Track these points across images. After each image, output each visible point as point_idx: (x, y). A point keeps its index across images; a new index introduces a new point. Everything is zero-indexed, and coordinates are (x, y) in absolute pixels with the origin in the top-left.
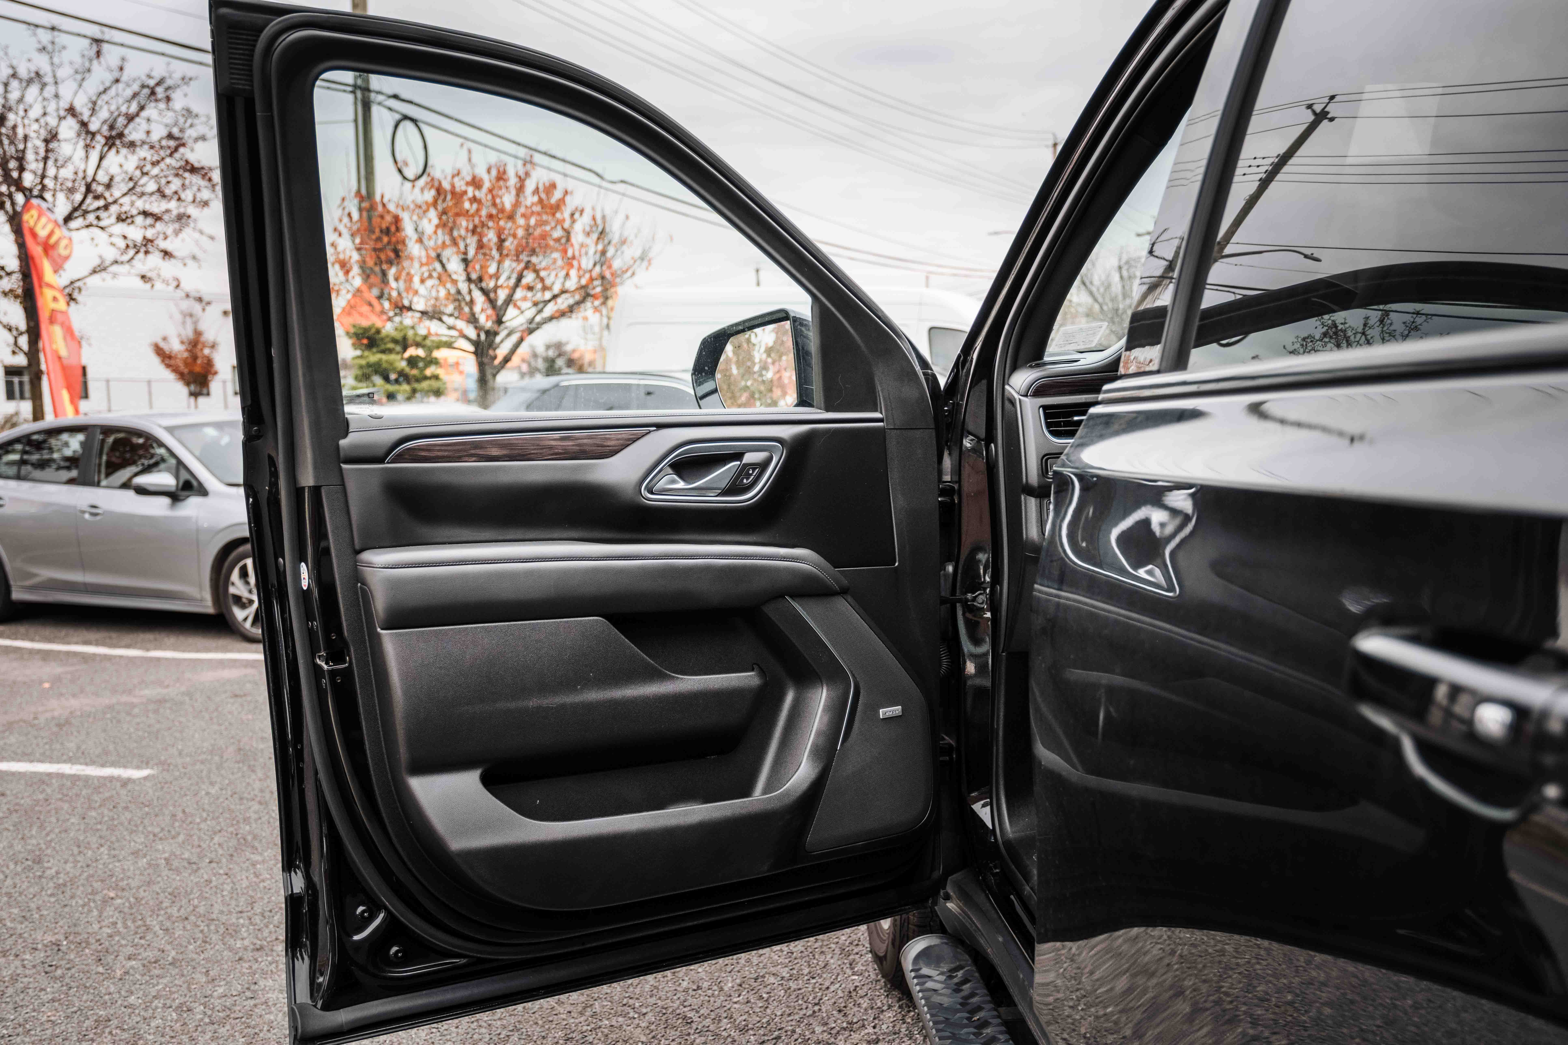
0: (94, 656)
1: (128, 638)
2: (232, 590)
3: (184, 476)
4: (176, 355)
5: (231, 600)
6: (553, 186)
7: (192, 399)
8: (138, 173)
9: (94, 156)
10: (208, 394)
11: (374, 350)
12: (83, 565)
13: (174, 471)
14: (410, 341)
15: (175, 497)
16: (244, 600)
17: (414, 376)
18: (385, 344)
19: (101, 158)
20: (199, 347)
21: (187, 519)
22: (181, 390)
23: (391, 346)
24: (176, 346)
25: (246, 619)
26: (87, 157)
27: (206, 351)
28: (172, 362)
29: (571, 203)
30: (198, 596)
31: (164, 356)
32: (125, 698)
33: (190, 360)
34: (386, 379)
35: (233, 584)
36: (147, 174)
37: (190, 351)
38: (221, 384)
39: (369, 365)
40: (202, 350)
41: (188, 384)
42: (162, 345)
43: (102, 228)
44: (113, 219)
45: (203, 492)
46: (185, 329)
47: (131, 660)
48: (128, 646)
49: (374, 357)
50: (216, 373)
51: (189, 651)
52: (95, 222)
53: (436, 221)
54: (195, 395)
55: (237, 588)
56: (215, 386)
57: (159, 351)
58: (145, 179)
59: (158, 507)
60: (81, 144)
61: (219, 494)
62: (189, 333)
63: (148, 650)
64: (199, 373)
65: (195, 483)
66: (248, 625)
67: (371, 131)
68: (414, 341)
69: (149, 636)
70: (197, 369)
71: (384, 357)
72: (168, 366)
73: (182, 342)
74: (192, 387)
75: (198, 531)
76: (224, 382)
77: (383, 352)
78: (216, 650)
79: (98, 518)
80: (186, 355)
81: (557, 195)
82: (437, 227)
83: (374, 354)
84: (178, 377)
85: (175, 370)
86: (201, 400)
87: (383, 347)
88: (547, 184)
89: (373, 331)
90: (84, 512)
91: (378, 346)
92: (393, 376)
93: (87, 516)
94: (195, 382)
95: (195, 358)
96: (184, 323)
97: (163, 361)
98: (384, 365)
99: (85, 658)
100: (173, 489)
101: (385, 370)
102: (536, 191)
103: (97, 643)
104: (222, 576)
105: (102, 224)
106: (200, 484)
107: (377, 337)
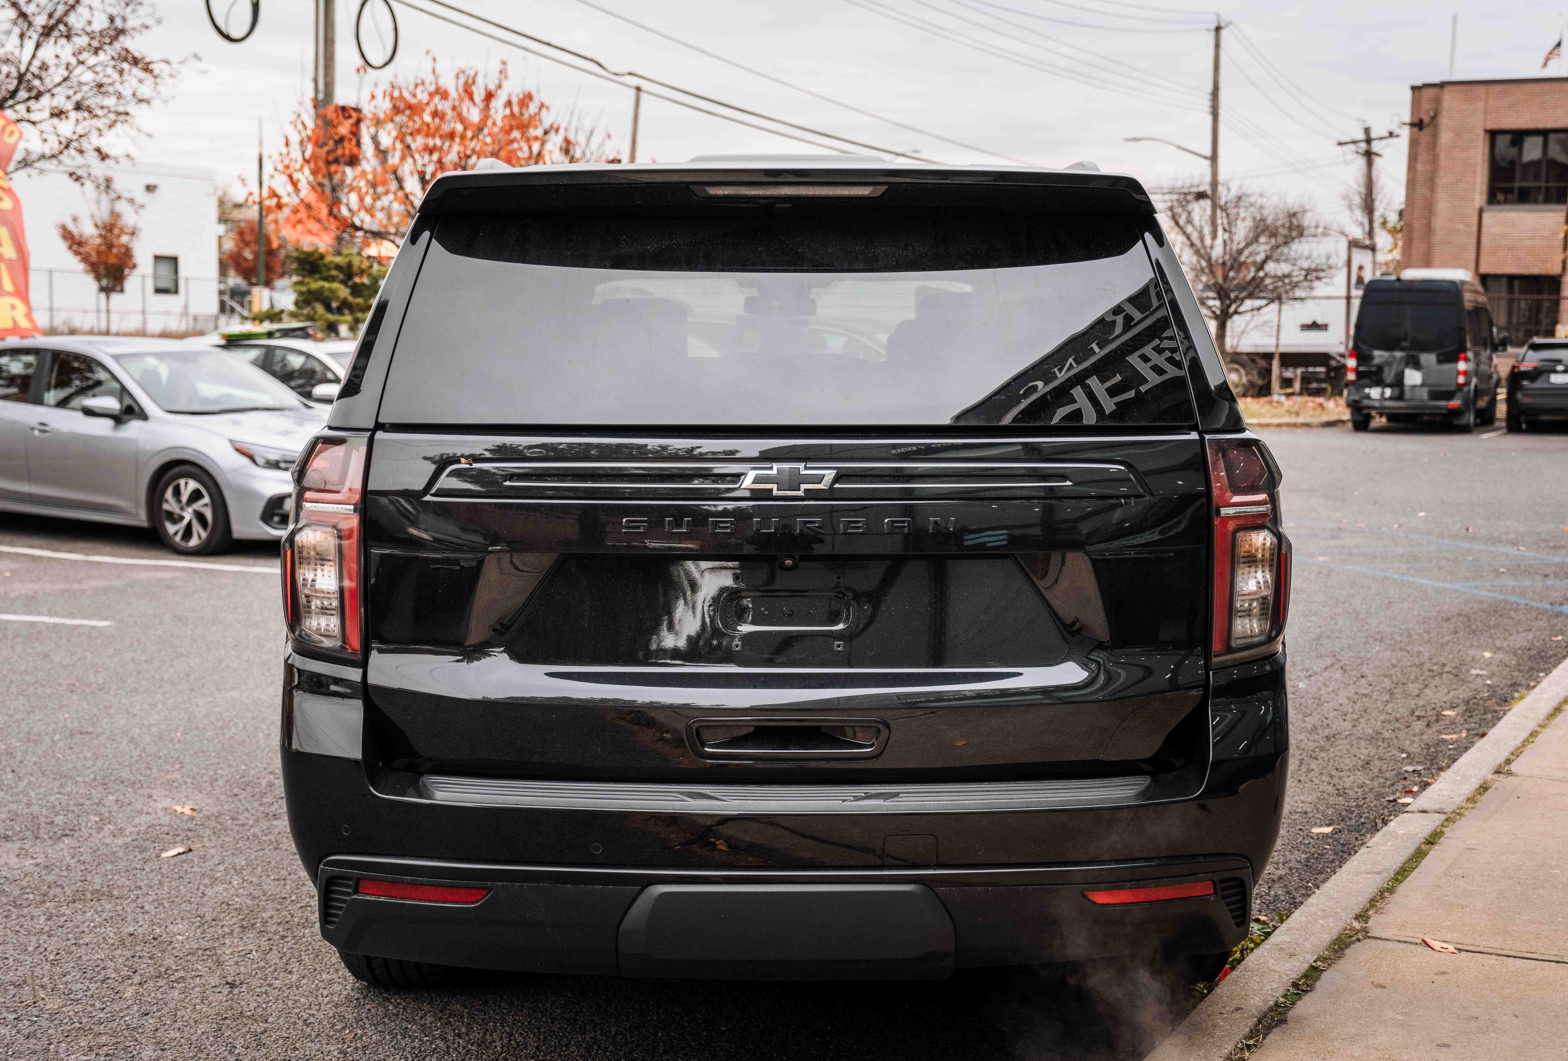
0: (40, 558)
1: (69, 545)
2: (165, 506)
3: (128, 401)
4: (87, 240)
5: (164, 515)
6: (529, 97)
7: (103, 296)
8: (73, 61)
9: (30, 45)
10: (122, 291)
11: (317, 276)
12: (30, 476)
13: (118, 396)
14: (355, 269)
15: (118, 419)
16: (176, 517)
17: (358, 304)
18: (329, 270)
19: (38, 46)
20: (116, 231)
21: (130, 440)
22: (90, 284)
23: (334, 273)
24: (88, 230)
25: (176, 533)
26: (22, 45)
27: (124, 239)
28: (82, 250)
29: (547, 119)
30: (134, 511)
31: (74, 242)
32: (76, 586)
33: (103, 248)
34: (328, 308)
35: (167, 501)
36: (83, 63)
37: (103, 237)
38: (139, 279)
39: (309, 292)
40: (119, 236)
41: (98, 278)
42: (71, 227)
43: (34, 123)
44: (46, 114)
45: (143, 416)
46: (99, 208)
47: (76, 562)
48: (70, 552)
49: (316, 285)
50: (134, 266)
51: (126, 557)
52: (27, 116)
53: (394, 133)
54: (106, 290)
55: (170, 505)
56: (132, 282)
57: (67, 235)
58: (81, 68)
59: (102, 427)
60: (17, 31)
61: (158, 420)
62: (104, 214)
63: (88, 555)
64: (113, 265)
65: (136, 409)
66: (178, 538)
67: (333, 11)
68: (359, 268)
69: (87, 545)
70: (112, 260)
71: (326, 285)
72: (77, 253)
73: (96, 226)
74: (104, 282)
75: (137, 453)
76: (143, 277)
77: (326, 279)
78: (149, 558)
79: (47, 435)
80: (98, 241)
81: (533, 108)
82: (396, 138)
83: (316, 280)
84: (89, 268)
85: (85, 259)
86: (115, 297)
87: (325, 274)
88: (521, 96)
89: (316, 256)
90: (33, 429)
91: (319, 272)
92: (334, 305)
93: (36, 433)
94: (107, 276)
95: (110, 246)
96: (98, 202)
97: (70, 248)
98: (327, 294)
99: (33, 558)
100: (117, 412)
101: (328, 298)
102: (509, 103)
103: (41, 548)
104: (158, 494)
105: (34, 117)
106: (142, 410)
107: (321, 262)
